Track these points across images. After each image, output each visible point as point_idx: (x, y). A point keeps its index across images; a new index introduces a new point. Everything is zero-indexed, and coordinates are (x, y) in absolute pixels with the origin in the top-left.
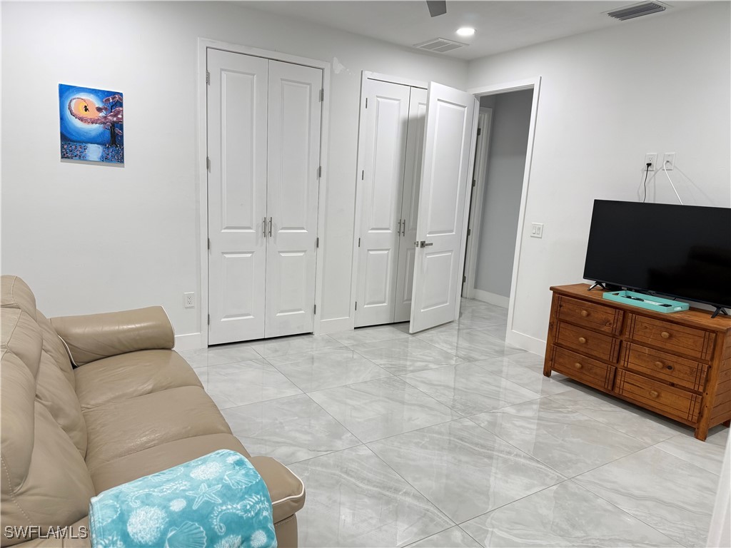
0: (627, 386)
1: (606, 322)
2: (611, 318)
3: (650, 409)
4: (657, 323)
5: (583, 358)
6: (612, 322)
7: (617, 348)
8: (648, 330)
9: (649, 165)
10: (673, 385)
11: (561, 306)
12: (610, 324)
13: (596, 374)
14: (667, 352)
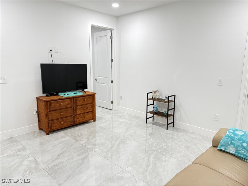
0: (78, 120)
1: (68, 104)
2: (70, 102)
3: (84, 122)
4: (82, 98)
5: (62, 120)
6: (70, 103)
7: (73, 110)
8: (80, 101)
9: (51, 51)
10: (88, 112)
11: (51, 106)
12: (70, 104)
13: (68, 122)
14: (85, 104)
